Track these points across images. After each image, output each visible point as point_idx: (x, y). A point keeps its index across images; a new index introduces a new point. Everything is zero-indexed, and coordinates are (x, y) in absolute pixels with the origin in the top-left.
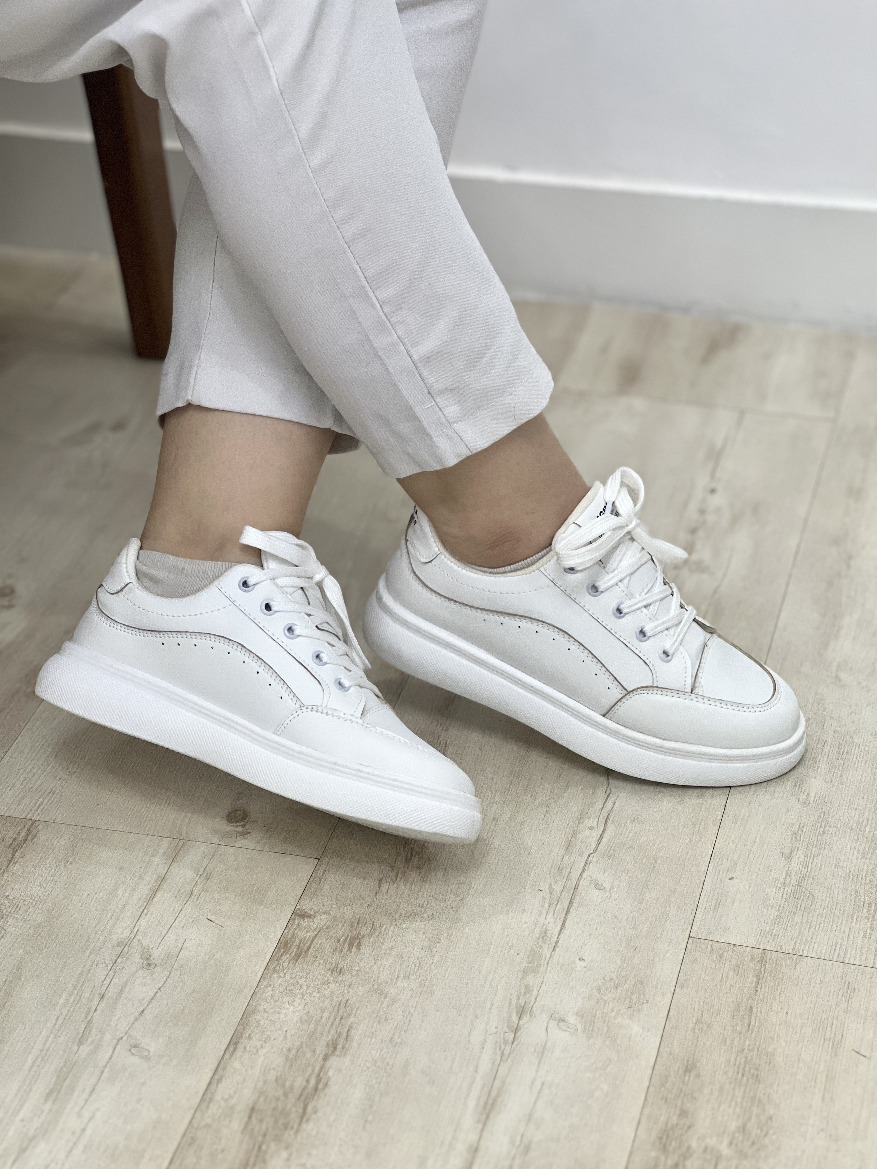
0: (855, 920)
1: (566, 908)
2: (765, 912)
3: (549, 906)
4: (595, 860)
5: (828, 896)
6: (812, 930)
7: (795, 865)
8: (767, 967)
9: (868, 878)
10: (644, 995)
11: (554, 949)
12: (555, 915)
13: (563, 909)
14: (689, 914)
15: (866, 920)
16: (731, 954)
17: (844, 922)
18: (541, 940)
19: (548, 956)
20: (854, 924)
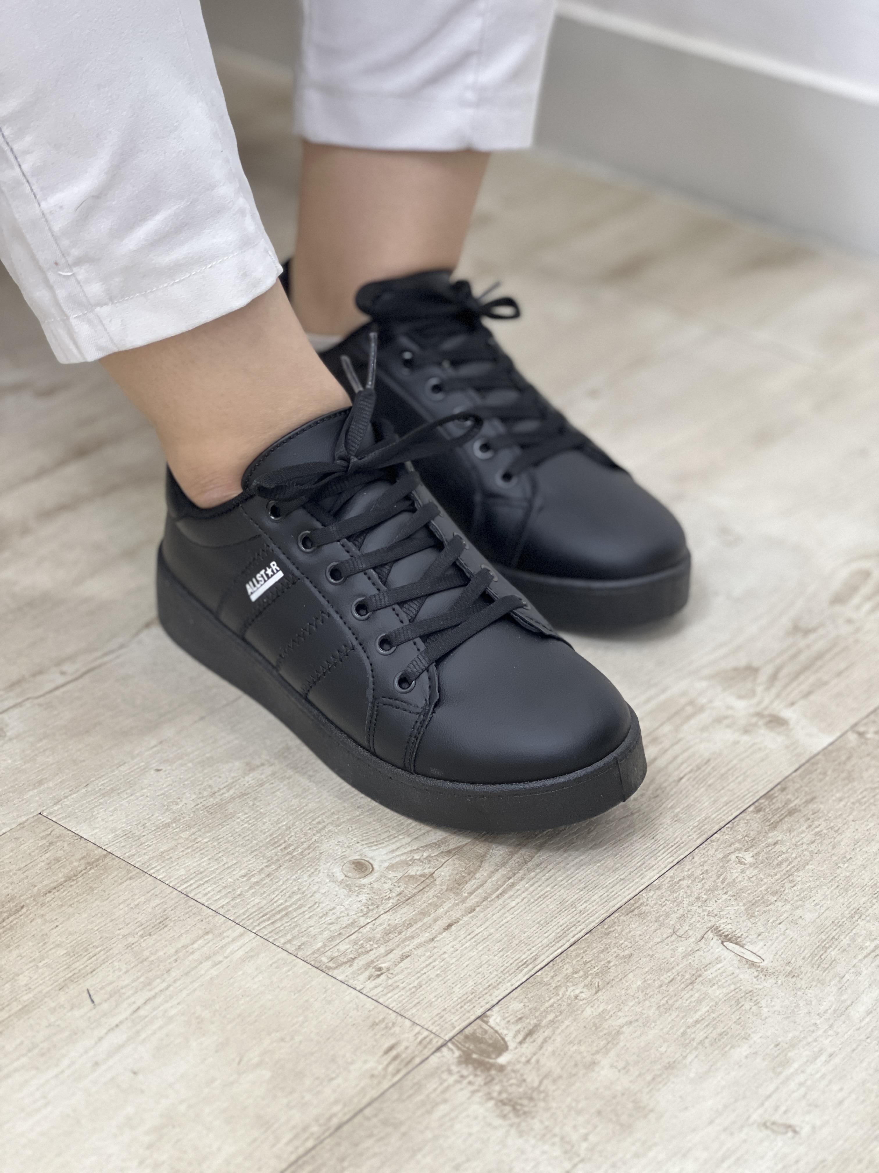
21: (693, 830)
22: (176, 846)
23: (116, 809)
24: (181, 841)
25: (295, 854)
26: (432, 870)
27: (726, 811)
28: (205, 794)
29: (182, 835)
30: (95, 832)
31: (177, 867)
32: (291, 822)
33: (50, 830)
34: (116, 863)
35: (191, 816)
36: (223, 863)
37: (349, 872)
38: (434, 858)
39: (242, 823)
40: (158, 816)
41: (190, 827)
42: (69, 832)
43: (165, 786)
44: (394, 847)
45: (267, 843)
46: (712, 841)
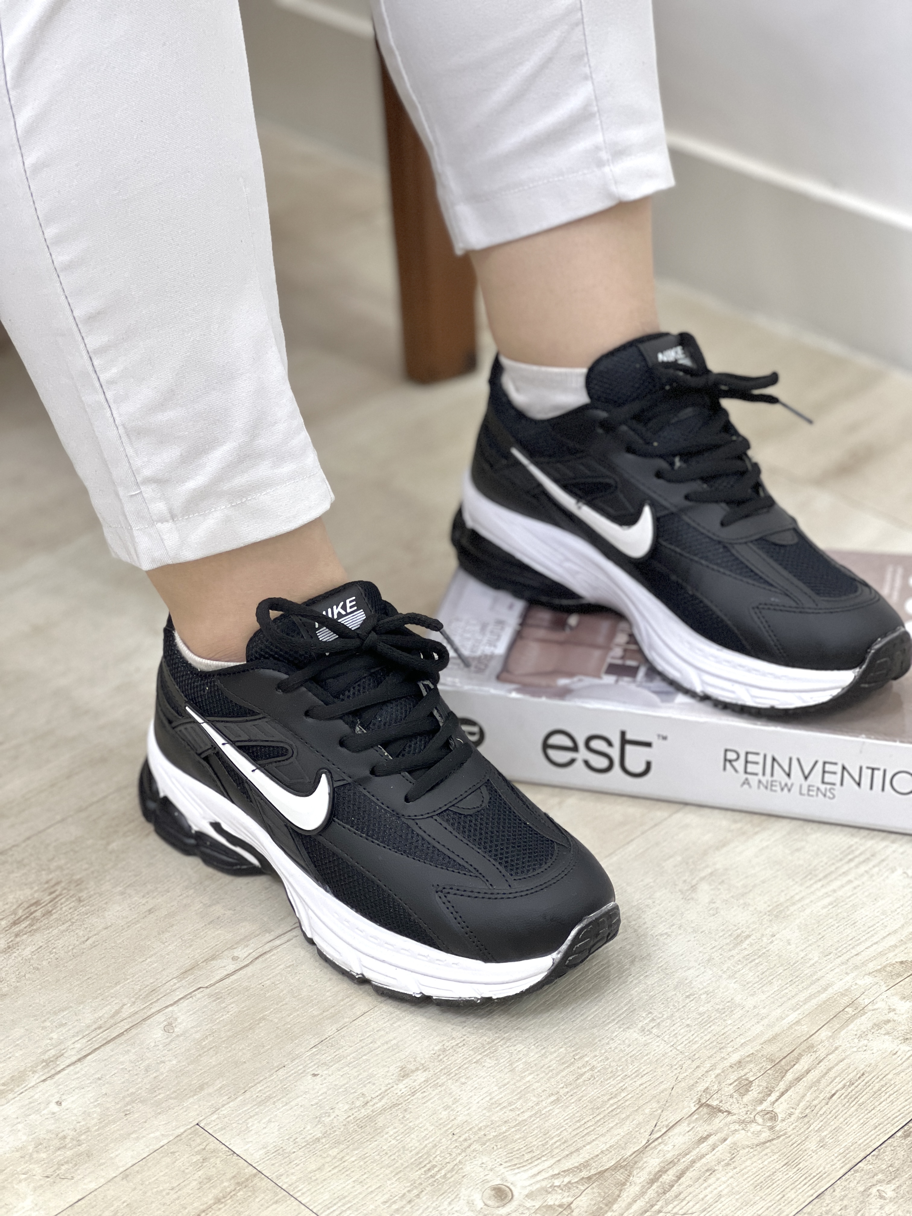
0: (395, 1179)
1: (109, 1039)
2: (309, 1128)
3: (96, 1029)
4: (199, 996)
5: (398, 1138)
6: (336, 1170)
7: (402, 1087)
8: (241, 1193)
9: (467, 1135)
10: (76, 1170)
11: (44, 1081)
12: (90, 1042)
13: (105, 1039)
14: (226, 1097)
15: (409, 1184)
16: (218, 1162)
17: (382, 1176)
18: (44, 1064)
19: (29, 1086)
20: (389, 1182)
21: (838, 1159)
22: (324, 1165)
23: (270, 1121)
24: (328, 1159)
25: (437, 1177)
26: (570, 1199)
27: (873, 1137)
28: (358, 1103)
29: (330, 1152)
30: (246, 1147)
31: (322, 1190)
32: (438, 1139)
33: (205, 1144)
34: (264, 1184)
35: (342, 1129)
36: (366, 1187)
37: (490, 1198)
38: (575, 1185)
39: (390, 1139)
40: (310, 1130)
41: (338, 1143)
42: (223, 1146)
43: (320, 1093)
44: (535, 1170)
45: (412, 1164)
46: (856, 1171)
